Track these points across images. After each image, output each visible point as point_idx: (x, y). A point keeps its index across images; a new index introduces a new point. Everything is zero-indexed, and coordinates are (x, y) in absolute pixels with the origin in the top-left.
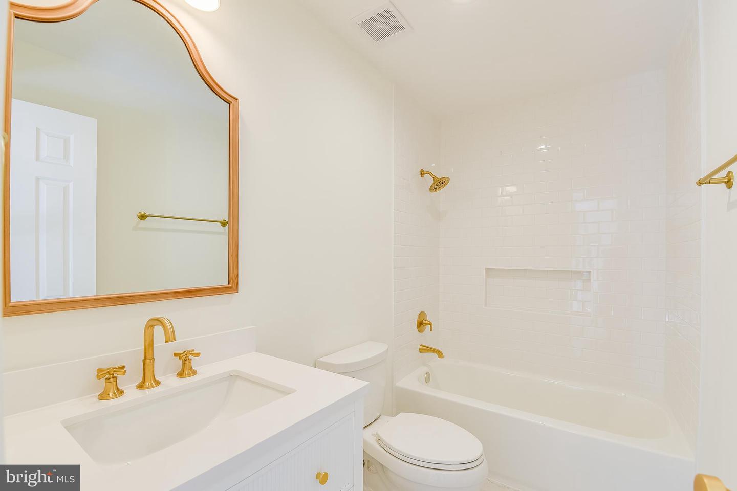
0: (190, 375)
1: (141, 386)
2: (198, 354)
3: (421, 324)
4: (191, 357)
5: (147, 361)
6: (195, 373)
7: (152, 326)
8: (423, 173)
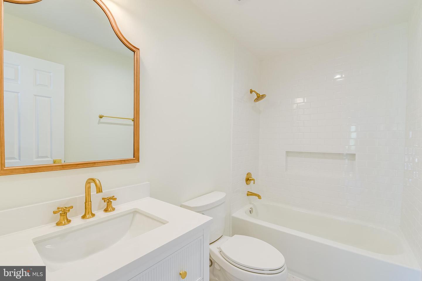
0: (111, 211)
1: (84, 217)
2: (115, 199)
3: (248, 180)
4: (111, 200)
5: (87, 203)
6: (114, 209)
7: (89, 183)
8: (251, 92)
